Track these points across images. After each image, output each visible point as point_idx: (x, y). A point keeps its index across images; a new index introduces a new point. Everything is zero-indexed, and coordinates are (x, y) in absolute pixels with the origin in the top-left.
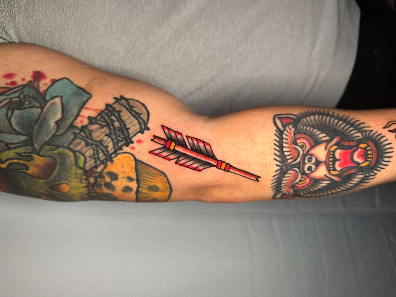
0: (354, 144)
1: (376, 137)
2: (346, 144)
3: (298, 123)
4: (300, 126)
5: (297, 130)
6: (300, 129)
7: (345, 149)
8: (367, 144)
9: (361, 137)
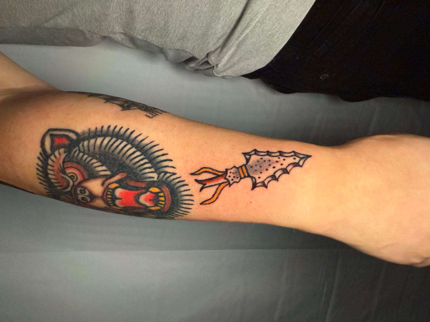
0: (143, 186)
1: (176, 184)
2: (132, 183)
3: (75, 147)
4: (75, 151)
5: (69, 157)
6: (73, 156)
7: (129, 190)
8: (160, 189)
9: (155, 179)
